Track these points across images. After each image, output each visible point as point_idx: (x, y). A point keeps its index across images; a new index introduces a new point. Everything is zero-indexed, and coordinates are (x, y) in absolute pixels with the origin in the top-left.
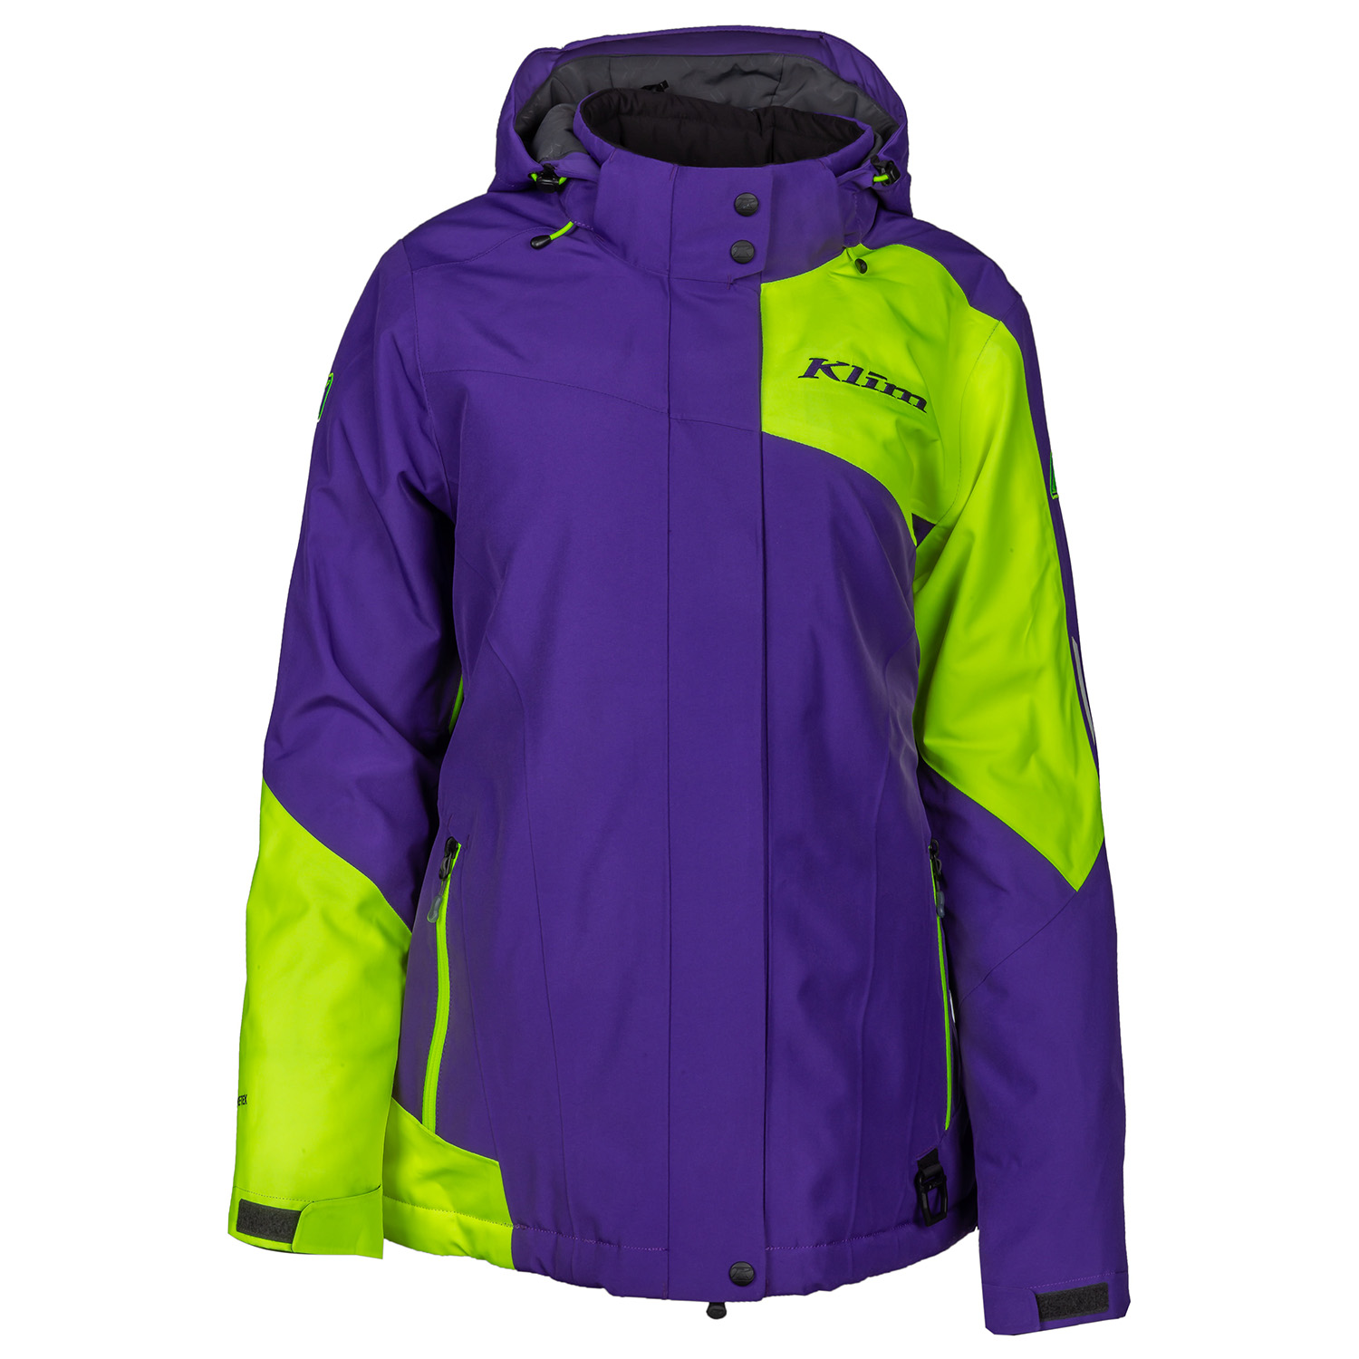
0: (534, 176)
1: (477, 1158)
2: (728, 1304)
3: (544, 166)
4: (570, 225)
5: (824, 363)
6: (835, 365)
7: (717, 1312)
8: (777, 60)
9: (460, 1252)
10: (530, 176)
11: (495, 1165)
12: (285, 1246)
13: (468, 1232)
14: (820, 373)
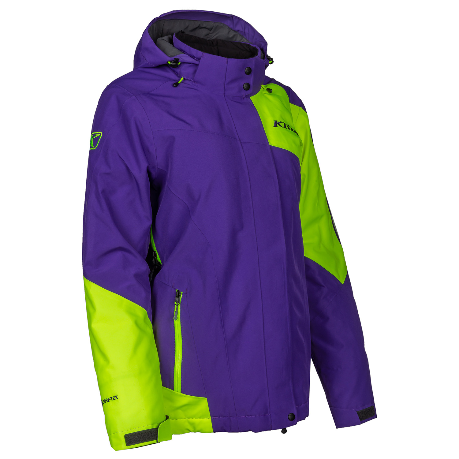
0: (169, 63)
1: (199, 398)
2: (287, 428)
3: (175, 59)
4: (182, 78)
5: (277, 122)
6: (280, 123)
7: (284, 431)
8: (212, 23)
9: (188, 431)
10: (167, 62)
11: (205, 399)
12: (155, 441)
13: (192, 424)
14: (278, 125)
